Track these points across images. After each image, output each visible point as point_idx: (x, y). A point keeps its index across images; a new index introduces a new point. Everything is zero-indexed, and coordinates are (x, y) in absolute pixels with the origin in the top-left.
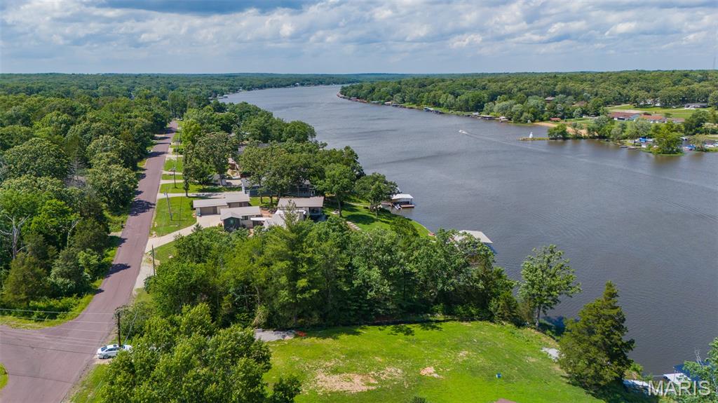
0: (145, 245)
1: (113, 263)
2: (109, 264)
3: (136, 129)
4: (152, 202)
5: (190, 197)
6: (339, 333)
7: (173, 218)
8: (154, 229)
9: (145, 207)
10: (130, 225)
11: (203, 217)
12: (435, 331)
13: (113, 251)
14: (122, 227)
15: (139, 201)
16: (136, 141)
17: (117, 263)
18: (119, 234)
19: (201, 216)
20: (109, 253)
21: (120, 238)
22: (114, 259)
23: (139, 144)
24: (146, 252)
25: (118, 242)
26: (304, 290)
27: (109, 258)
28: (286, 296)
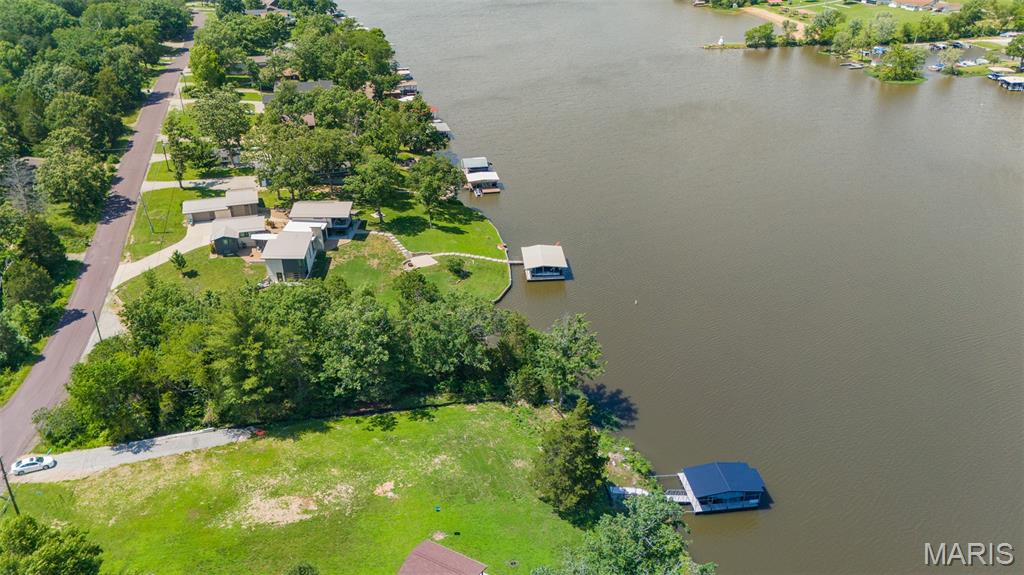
0: (112, 276)
1: (67, 308)
2: (61, 311)
3: (121, 66)
4: (132, 199)
5: (185, 189)
6: (304, 430)
7: (156, 230)
8: (130, 248)
9: (122, 206)
10: (98, 240)
11: (197, 225)
12: (425, 421)
13: (70, 286)
14: (87, 245)
15: (116, 197)
16: (121, 84)
17: (71, 309)
18: (80, 257)
19: (193, 225)
20: (64, 291)
21: (82, 264)
22: (70, 301)
23: (127, 86)
24: (112, 288)
25: (78, 269)
26: (252, 391)
27: (63, 300)
28: (233, 396)
